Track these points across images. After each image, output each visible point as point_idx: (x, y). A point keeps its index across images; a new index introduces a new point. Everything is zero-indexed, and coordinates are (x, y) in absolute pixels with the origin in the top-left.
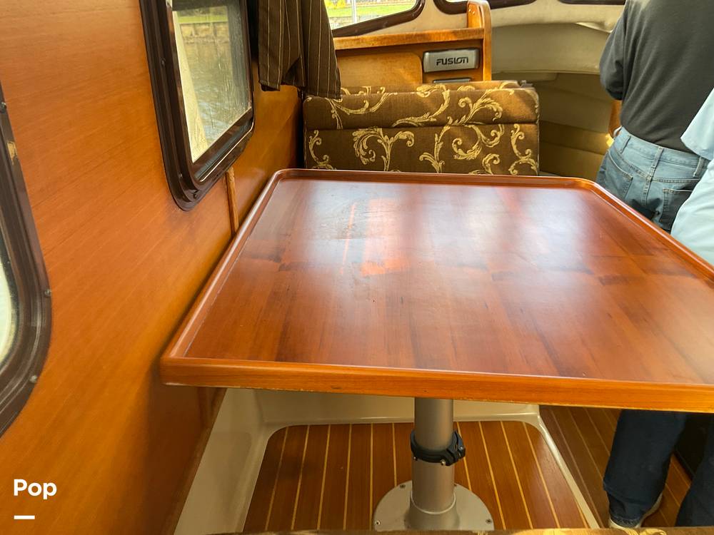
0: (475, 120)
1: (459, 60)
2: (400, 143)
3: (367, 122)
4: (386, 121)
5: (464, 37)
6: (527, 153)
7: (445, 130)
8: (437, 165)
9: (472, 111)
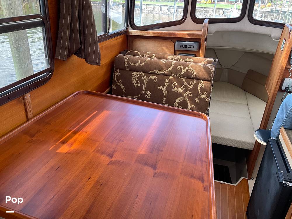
0: (184, 76)
1: (190, 47)
2: (152, 80)
3: (139, 69)
4: (146, 70)
5: (193, 37)
6: (204, 94)
7: (170, 78)
8: (165, 92)
9: (183, 72)
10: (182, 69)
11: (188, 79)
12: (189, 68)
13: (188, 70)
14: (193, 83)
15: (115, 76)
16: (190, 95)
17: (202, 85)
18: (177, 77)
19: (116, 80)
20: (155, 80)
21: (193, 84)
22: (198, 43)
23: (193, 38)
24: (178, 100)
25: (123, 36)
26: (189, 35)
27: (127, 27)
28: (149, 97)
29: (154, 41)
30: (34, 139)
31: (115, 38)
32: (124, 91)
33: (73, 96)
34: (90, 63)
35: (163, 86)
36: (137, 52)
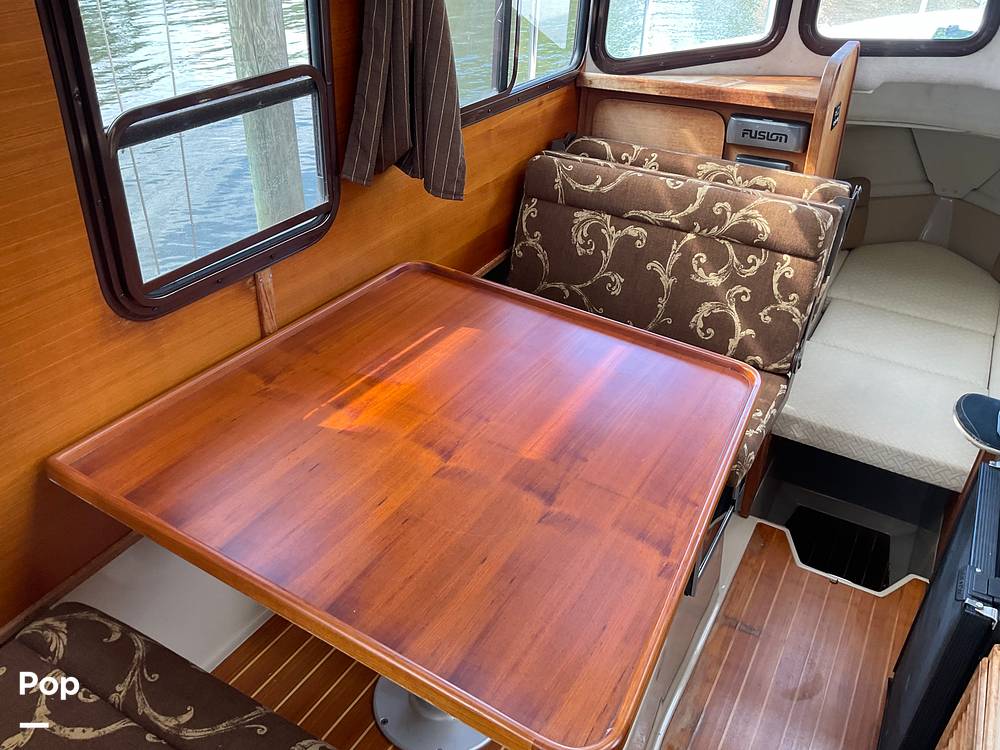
0: (731, 235)
1: (774, 137)
2: (628, 240)
3: (595, 203)
4: (616, 208)
5: (785, 106)
6: (791, 298)
7: (688, 239)
8: (667, 282)
9: (728, 222)
10: (729, 214)
11: (745, 248)
12: (750, 212)
13: (746, 217)
14: (757, 261)
15: (524, 219)
16: (743, 298)
17: (786, 269)
18: (710, 237)
19: (525, 230)
20: (642, 240)
21: (759, 262)
22: (802, 128)
23: (787, 108)
24: (705, 309)
25: (562, 90)
26: (773, 98)
27: (580, 64)
28: (616, 292)
29: (663, 110)
30: (272, 387)
31: (536, 101)
32: (546, 267)
33: (388, 278)
34: (436, 193)
35: (664, 263)
36: (603, 143)
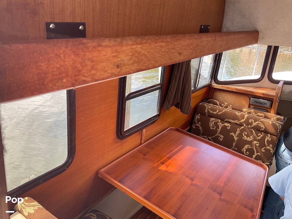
0: (254, 128)
1: (263, 103)
2: (226, 127)
3: (216, 117)
4: (222, 118)
5: (266, 96)
6: (270, 146)
7: (242, 128)
8: (236, 138)
10: (253, 123)
11: (257, 131)
12: (259, 123)
15: (196, 119)
16: (257, 145)
17: (269, 138)
18: (248, 128)
20: (229, 127)
21: (261, 136)
24: (246, 147)
25: (206, 88)
28: (221, 140)
32: (202, 132)
33: (167, 131)
35: (235, 133)
36: (216, 101)
